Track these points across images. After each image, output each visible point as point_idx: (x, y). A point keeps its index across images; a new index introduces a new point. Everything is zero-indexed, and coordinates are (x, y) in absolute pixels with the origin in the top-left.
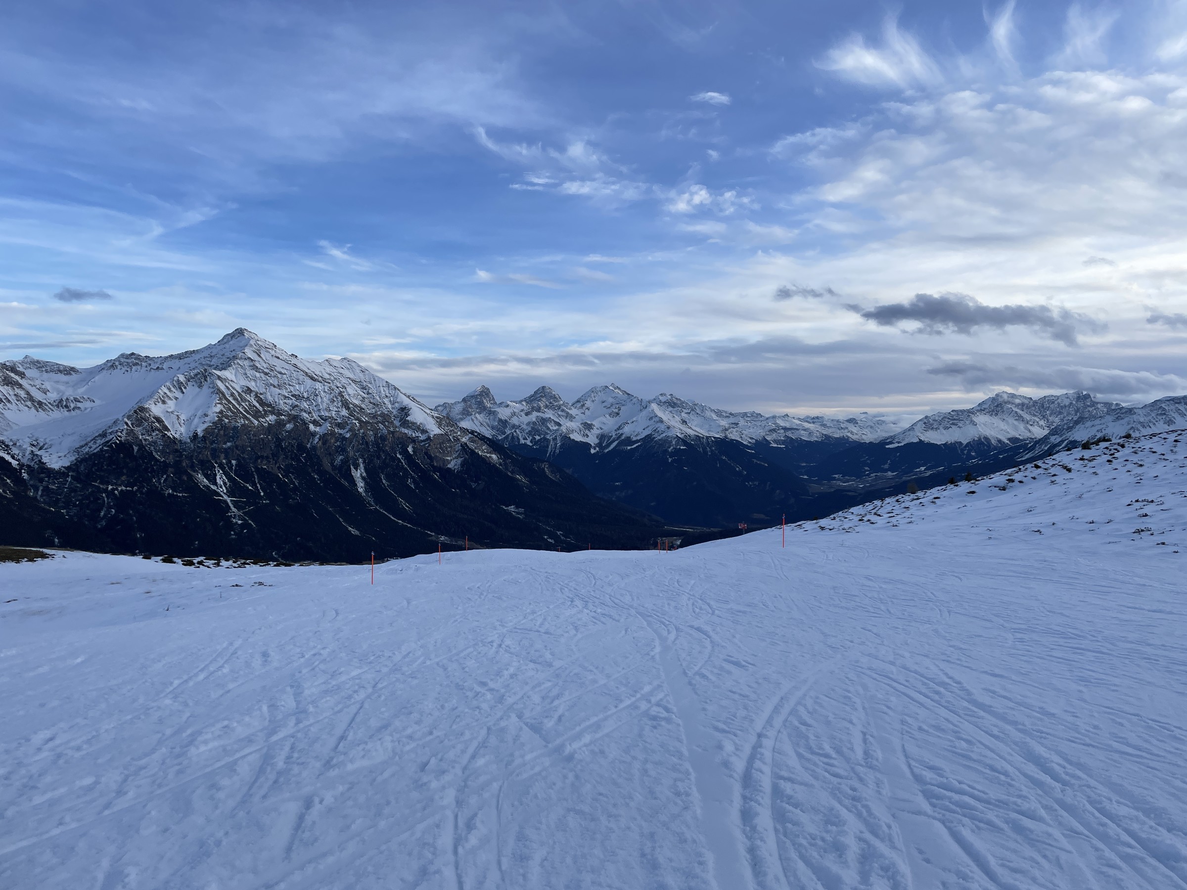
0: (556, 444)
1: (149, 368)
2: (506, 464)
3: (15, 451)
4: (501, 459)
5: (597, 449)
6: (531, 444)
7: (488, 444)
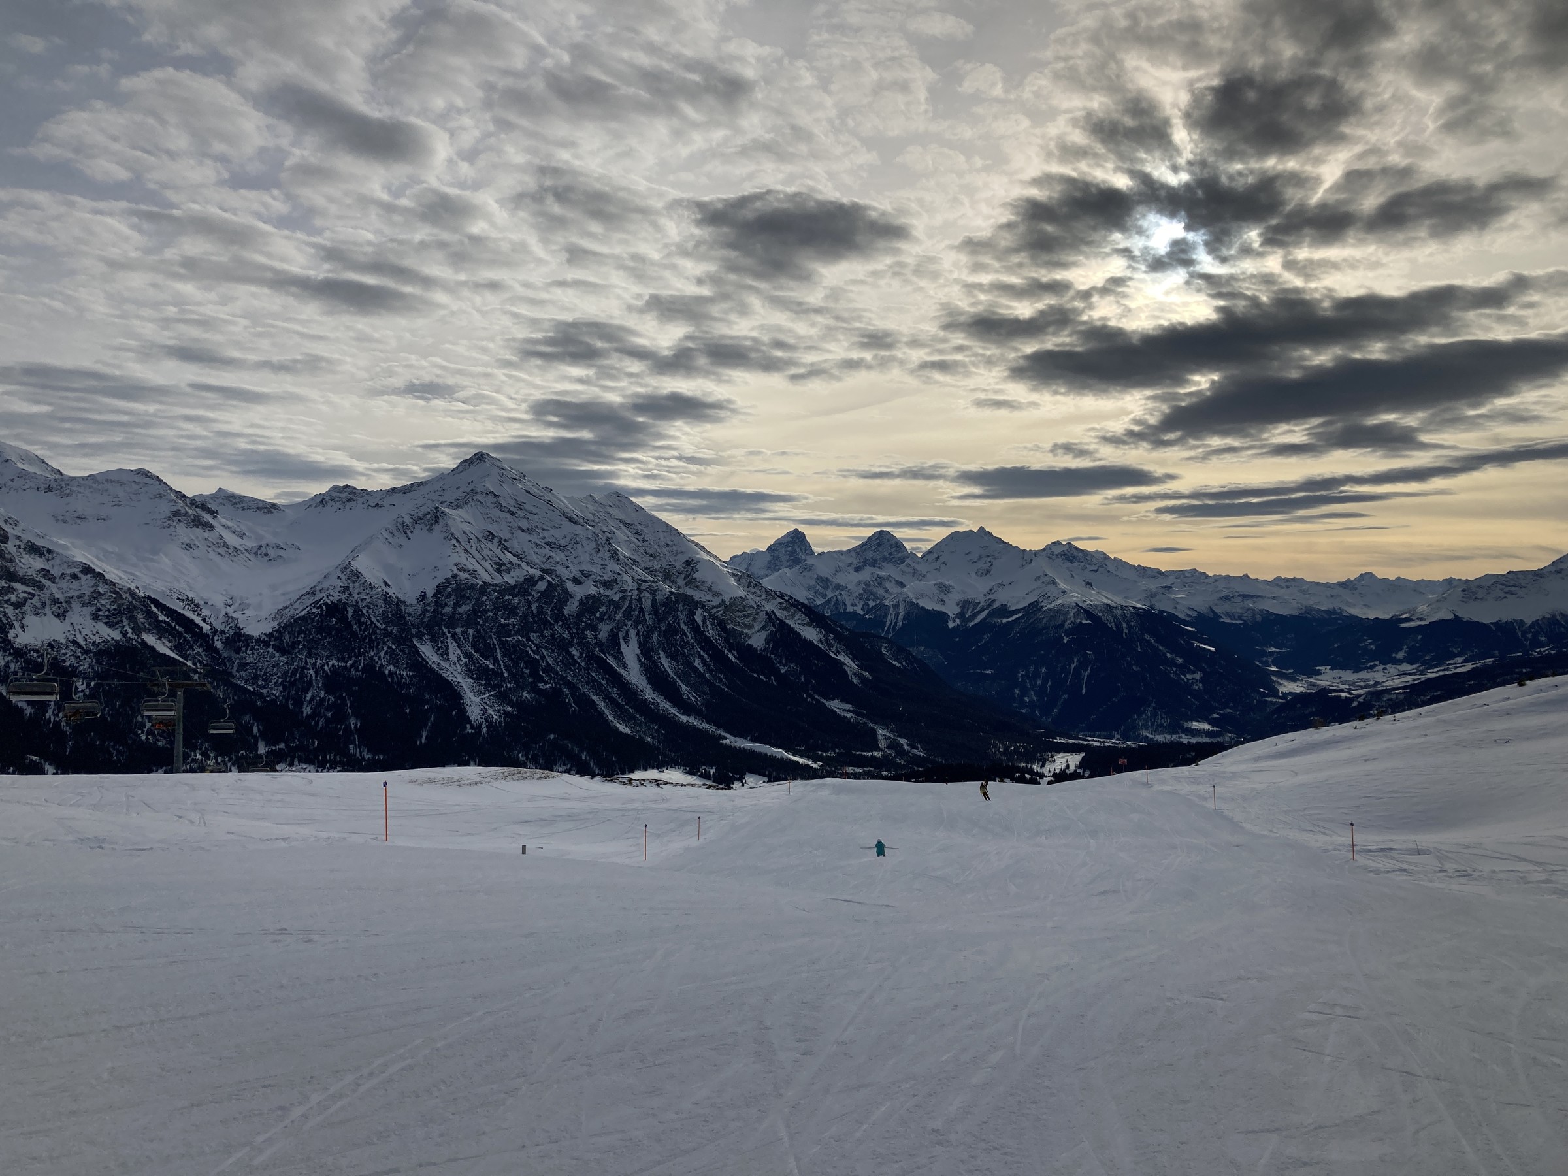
0: (898, 614)
1: (366, 505)
2: (827, 641)
3: (206, 612)
4: (821, 633)
5: (958, 621)
6: (862, 613)
7: (802, 613)
